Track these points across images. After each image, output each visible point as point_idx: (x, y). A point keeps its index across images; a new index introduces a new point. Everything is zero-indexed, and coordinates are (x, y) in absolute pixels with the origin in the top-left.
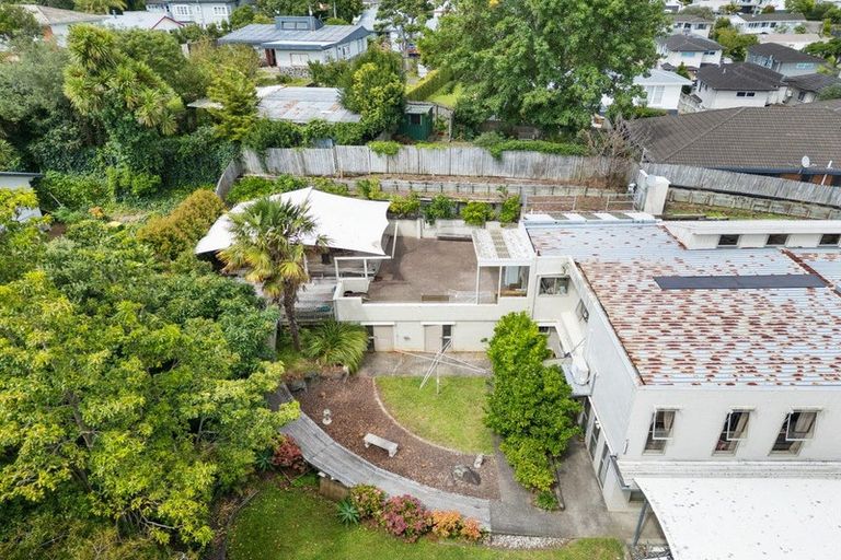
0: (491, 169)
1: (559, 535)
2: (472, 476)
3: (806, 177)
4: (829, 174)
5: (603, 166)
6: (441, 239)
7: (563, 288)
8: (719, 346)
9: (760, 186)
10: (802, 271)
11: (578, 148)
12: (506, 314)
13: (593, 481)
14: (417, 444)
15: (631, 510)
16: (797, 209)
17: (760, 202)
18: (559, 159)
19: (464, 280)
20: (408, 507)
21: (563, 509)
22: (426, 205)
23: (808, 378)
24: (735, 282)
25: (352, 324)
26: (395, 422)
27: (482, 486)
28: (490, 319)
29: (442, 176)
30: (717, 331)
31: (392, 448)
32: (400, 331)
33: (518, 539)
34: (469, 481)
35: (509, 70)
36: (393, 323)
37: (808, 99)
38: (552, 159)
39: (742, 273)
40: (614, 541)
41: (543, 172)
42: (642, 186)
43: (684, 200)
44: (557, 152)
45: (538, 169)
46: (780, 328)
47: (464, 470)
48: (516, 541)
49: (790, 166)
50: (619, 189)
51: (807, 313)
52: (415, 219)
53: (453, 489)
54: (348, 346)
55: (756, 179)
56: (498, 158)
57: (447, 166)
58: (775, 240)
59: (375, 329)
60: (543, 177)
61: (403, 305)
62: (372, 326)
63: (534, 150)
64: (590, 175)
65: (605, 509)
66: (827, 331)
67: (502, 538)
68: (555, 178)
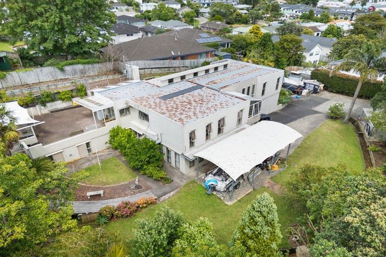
0: (60, 76)
1: (177, 188)
2: (138, 187)
3: (174, 58)
4: (180, 56)
5: (110, 66)
6: (52, 112)
7: (127, 112)
8: (193, 110)
9: (164, 64)
10: (195, 85)
11: (97, 60)
12: (111, 130)
13: (175, 170)
14: (108, 188)
15: (191, 171)
16: (177, 69)
17: (166, 69)
18: (90, 66)
19: (79, 124)
20: (127, 204)
21: (173, 181)
22: (38, 98)
23: (217, 109)
24: (182, 93)
25: (41, 158)
26: (92, 186)
27: (144, 188)
28: (105, 134)
29: (36, 84)
30: (188, 106)
31: (101, 192)
32: (66, 153)
33: (167, 195)
34: (138, 189)
35: (53, 29)
36: (62, 151)
37: (149, 35)
38: (87, 66)
39: (181, 89)
40: (192, 181)
41: (85, 73)
42: (129, 70)
43: (143, 73)
44: (88, 63)
45: (83, 72)
46: (202, 100)
47: (134, 186)
48: (166, 197)
49: (169, 56)
50: (119, 74)
51: (205, 95)
52: (35, 106)
53: (135, 193)
54: (46, 167)
55: (162, 62)
56: (62, 70)
57: (37, 78)
58: (183, 78)
59: (53, 157)
60: (86, 75)
61: (61, 141)
62: (51, 156)
63: (77, 64)
64: (105, 70)
65: (184, 174)
66: (212, 97)
67: (162, 198)
68: (91, 75)
